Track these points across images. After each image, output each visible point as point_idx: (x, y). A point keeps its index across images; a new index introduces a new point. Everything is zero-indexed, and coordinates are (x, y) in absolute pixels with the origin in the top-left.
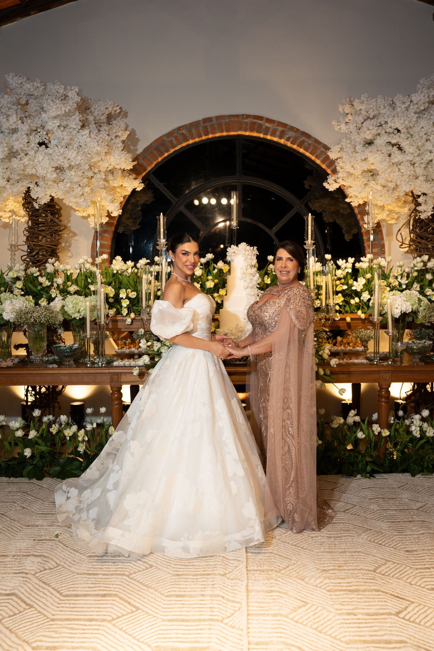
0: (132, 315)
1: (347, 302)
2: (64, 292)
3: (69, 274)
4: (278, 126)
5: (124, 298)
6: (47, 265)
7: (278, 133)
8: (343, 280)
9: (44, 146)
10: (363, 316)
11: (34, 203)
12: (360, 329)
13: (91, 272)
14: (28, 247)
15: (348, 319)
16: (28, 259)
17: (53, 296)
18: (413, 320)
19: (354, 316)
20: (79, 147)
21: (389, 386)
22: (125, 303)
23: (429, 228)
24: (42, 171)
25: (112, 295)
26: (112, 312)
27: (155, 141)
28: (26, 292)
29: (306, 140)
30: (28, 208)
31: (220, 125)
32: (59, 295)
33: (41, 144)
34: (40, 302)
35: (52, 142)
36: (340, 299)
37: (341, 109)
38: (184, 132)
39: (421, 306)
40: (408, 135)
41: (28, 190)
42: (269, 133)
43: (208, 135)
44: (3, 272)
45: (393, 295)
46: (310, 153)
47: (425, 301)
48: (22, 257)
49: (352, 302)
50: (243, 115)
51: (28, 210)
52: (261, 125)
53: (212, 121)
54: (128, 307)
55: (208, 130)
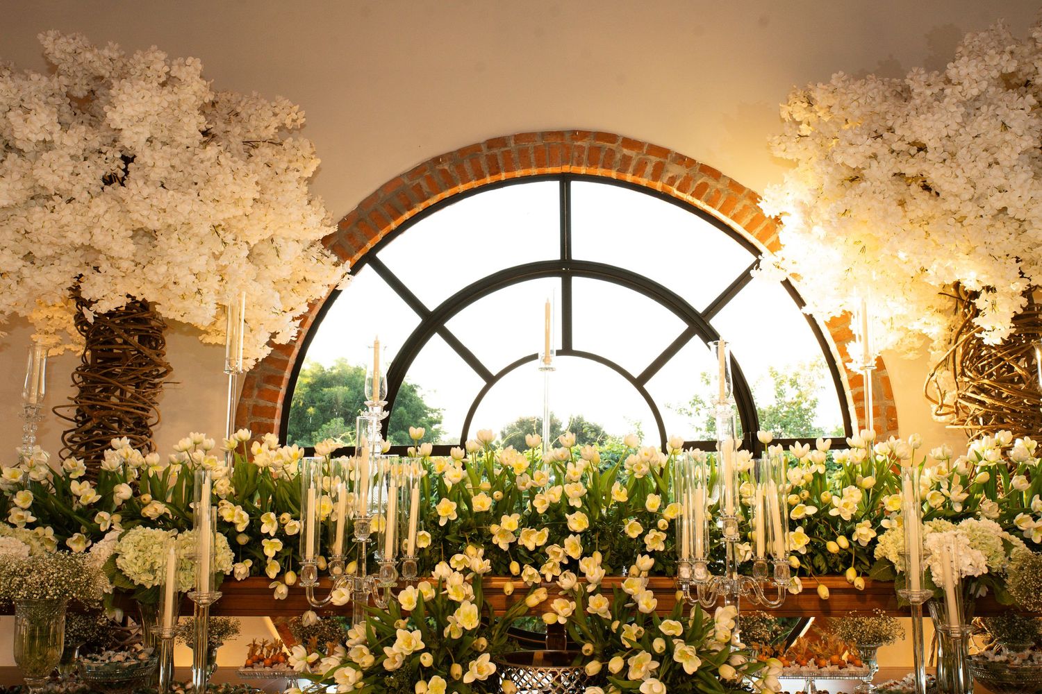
0: (290, 578)
1: (816, 548)
2: (132, 518)
3: (150, 474)
4: (649, 153)
5: (272, 534)
6: (108, 453)
7: (649, 169)
8: (806, 493)
10: (860, 583)
11: (86, 311)
12: (855, 615)
14: (79, 411)
15: (823, 592)
16: (77, 439)
17: (103, 529)
19: (837, 582)
22: (271, 548)
24: (101, 238)
25: (240, 528)
26: (242, 570)
27: (383, 187)
29: (711, 182)
31: (523, 153)
32: (117, 527)
33: (106, 180)
34: (69, 542)
35: (132, 174)
36: (799, 539)
37: (784, 114)
38: (446, 167)
39: (1010, 561)
41: (78, 283)
42: (631, 169)
43: (498, 174)
45: (936, 530)
47: (1020, 547)
48: (64, 434)
49: (832, 547)
50: (574, 132)
51: (85, 328)
52: (611, 153)
53: (505, 145)
54: (277, 557)
55: (497, 164)
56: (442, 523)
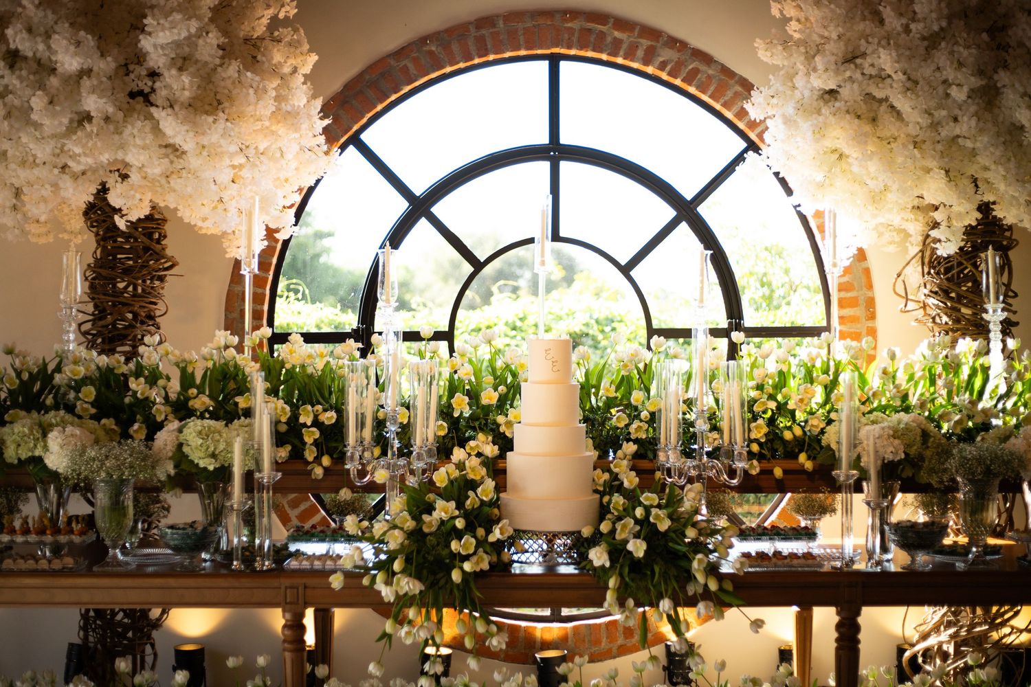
0: (326, 461)
2: (182, 410)
3: (190, 370)
4: (640, 36)
5: (309, 423)
6: (141, 349)
7: (640, 53)
8: (770, 389)
9: (141, 99)
10: (809, 465)
11: (116, 218)
13: (236, 366)
14: (96, 306)
15: (778, 472)
16: (95, 332)
17: (160, 418)
18: (913, 475)
19: (790, 465)
20: (215, 104)
21: (858, 613)
22: (310, 435)
23: (962, 271)
25: (284, 419)
26: (283, 453)
27: (370, 68)
28: (103, 408)
29: (703, 67)
30: (96, 221)
31: (512, 34)
32: (171, 417)
33: (132, 95)
34: (130, 431)
35: (158, 92)
36: (760, 429)
37: (775, 11)
38: (433, 48)
39: (928, 447)
40: (909, 84)
41: (103, 190)
42: (622, 53)
43: (485, 55)
44: (47, 361)
45: (872, 422)
46: (710, 97)
48: (80, 325)
49: (787, 435)
50: (564, 13)
51: (95, 224)
52: (602, 35)
53: (494, 25)
54: (316, 443)
55: (486, 45)
56: (456, 415)
